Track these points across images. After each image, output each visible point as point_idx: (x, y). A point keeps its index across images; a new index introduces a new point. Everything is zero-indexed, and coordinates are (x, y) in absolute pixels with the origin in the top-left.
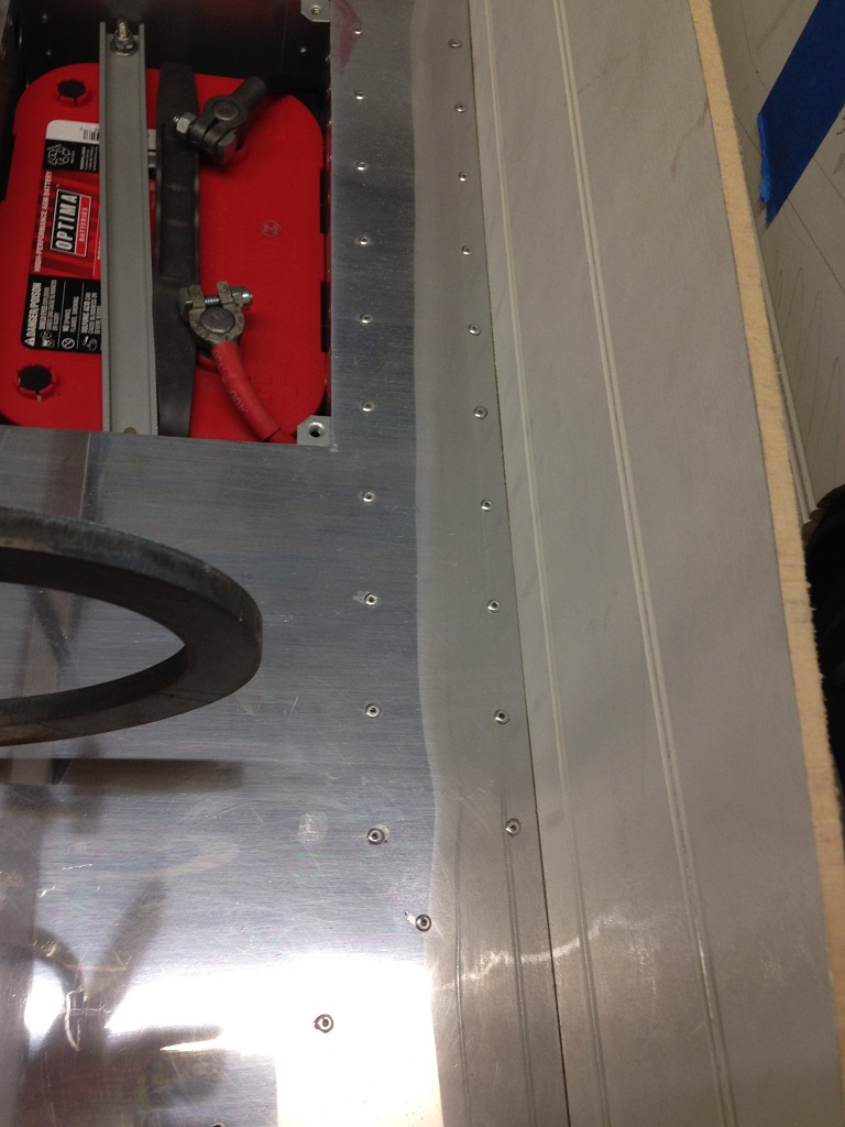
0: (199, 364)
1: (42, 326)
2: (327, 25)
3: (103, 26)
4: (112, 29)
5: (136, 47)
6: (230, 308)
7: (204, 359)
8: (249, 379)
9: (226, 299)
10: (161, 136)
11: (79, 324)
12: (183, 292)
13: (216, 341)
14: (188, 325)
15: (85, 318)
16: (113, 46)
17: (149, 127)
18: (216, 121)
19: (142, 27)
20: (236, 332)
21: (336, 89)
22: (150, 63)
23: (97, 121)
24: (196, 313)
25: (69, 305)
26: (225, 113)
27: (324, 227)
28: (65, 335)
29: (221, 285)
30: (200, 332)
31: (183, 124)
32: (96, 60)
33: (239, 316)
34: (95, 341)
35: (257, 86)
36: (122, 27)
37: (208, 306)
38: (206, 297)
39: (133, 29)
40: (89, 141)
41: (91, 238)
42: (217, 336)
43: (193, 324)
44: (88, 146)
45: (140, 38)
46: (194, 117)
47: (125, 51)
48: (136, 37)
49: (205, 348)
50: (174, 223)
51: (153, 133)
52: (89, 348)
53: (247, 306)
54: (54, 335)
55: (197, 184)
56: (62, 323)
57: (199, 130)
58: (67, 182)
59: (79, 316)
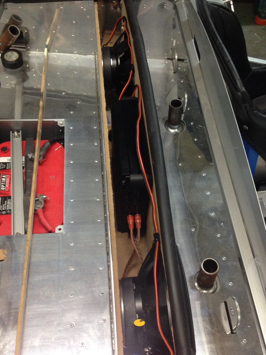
3: (11, 132)
6: (41, 200)
8: (46, 217)
10: (25, 158)
11: (6, 208)
17: (23, 156)
19: (21, 131)
20: (42, 206)
22: (23, 139)
23: (10, 156)
25: (4, 203)
28: (3, 211)
29: (38, 195)
31: (30, 156)
33: (43, 202)
34: (10, 211)
35: (48, 144)
37: (35, 200)
39: (18, 132)
40: (9, 162)
41: (9, 186)
42: (38, 208)
46: (32, 154)
47: (17, 137)
50: (29, 180)
52: (8, 213)
53: (45, 199)
56: (2, 208)
58: (4, 173)
59: (6, 206)
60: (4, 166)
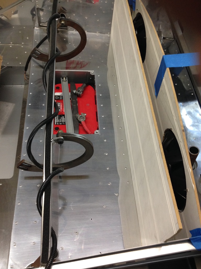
0: (79, 125)
1: (57, 122)
2: (94, 75)
3: (61, 78)
4: (63, 78)
5: (66, 81)
6: (83, 116)
7: (80, 124)
8: (87, 126)
9: (83, 115)
10: (71, 93)
11: (62, 121)
12: (77, 115)
13: (82, 121)
14: (77, 119)
15: (63, 120)
16: (63, 81)
17: (70, 92)
18: (79, 91)
19: (67, 78)
20: (85, 119)
21: (96, 84)
22: (69, 83)
23: (62, 92)
24: (78, 118)
25: (60, 118)
26: (80, 89)
27: (96, 104)
28: (60, 122)
29: (82, 113)
30: (79, 120)
31: (74, 92)
32: (61, 83)
33: (85, 117)
35: (85, 85)
36: (64, 78)
37: (80, 117)
38: (80, 115)
39: (66, 78)
40: (61, 95)
41: (63, 109)
42: (82, 120)
43: (78, 119)
44: (61, 96)
45: (67, 79)
46: (76, 90)
48: (66, 79)
49: (80, 122)
50: (74, 105)
51: (70, 93)
52: (64, 124)
53: (86, 116)
54: (59, 123)
55: (77, 100)
56: (60, 121)
57: (77, 92)
58: (58, 101)
59: (62, 120)
60: (58, 98)
